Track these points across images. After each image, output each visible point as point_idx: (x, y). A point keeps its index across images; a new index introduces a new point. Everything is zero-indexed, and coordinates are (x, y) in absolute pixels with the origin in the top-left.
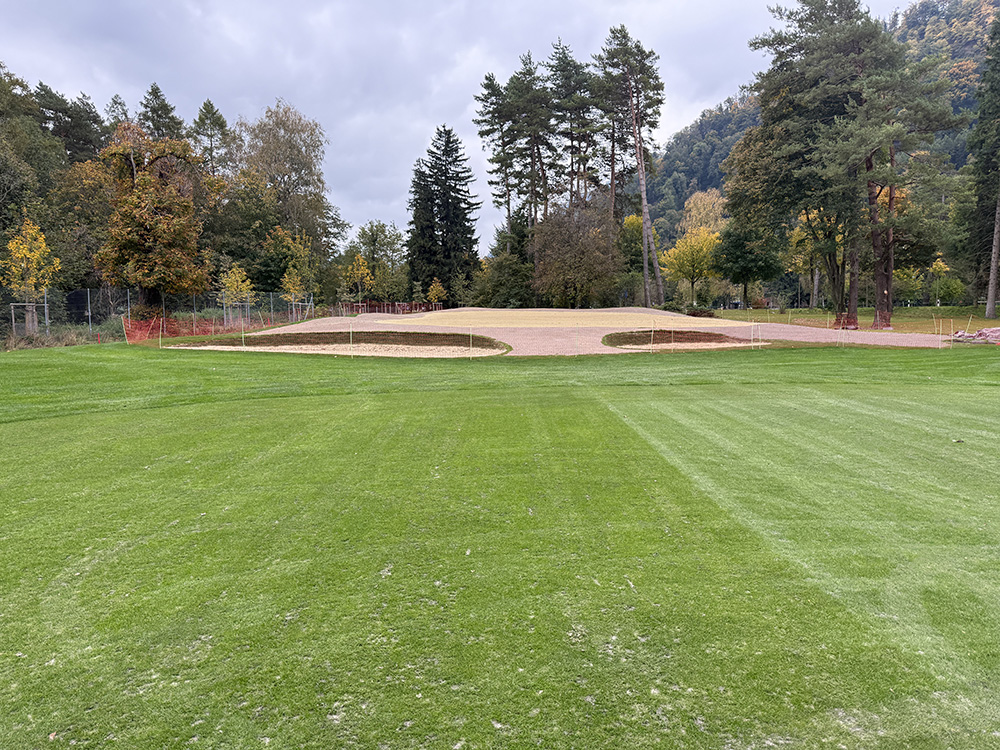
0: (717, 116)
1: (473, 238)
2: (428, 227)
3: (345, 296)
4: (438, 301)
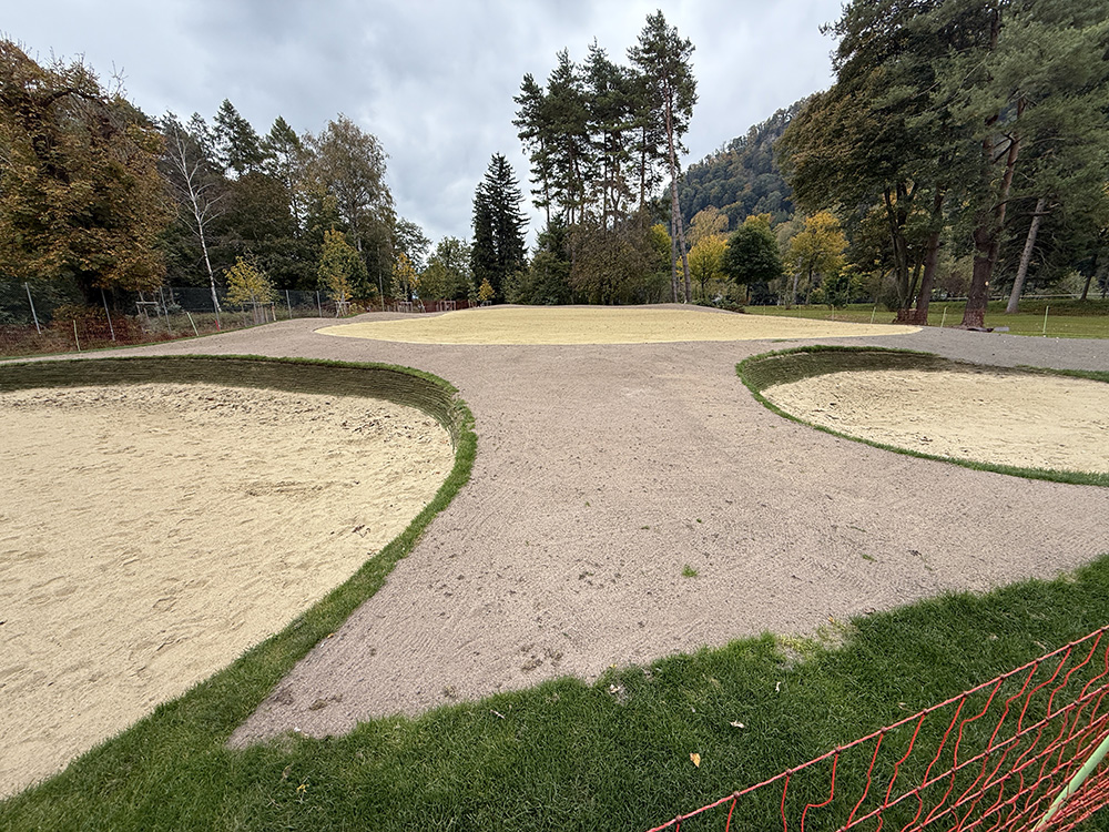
0: (699, 169)
1: (524, 248)
2: (486, 239)
3: (398, 296)
4: (488, 300)
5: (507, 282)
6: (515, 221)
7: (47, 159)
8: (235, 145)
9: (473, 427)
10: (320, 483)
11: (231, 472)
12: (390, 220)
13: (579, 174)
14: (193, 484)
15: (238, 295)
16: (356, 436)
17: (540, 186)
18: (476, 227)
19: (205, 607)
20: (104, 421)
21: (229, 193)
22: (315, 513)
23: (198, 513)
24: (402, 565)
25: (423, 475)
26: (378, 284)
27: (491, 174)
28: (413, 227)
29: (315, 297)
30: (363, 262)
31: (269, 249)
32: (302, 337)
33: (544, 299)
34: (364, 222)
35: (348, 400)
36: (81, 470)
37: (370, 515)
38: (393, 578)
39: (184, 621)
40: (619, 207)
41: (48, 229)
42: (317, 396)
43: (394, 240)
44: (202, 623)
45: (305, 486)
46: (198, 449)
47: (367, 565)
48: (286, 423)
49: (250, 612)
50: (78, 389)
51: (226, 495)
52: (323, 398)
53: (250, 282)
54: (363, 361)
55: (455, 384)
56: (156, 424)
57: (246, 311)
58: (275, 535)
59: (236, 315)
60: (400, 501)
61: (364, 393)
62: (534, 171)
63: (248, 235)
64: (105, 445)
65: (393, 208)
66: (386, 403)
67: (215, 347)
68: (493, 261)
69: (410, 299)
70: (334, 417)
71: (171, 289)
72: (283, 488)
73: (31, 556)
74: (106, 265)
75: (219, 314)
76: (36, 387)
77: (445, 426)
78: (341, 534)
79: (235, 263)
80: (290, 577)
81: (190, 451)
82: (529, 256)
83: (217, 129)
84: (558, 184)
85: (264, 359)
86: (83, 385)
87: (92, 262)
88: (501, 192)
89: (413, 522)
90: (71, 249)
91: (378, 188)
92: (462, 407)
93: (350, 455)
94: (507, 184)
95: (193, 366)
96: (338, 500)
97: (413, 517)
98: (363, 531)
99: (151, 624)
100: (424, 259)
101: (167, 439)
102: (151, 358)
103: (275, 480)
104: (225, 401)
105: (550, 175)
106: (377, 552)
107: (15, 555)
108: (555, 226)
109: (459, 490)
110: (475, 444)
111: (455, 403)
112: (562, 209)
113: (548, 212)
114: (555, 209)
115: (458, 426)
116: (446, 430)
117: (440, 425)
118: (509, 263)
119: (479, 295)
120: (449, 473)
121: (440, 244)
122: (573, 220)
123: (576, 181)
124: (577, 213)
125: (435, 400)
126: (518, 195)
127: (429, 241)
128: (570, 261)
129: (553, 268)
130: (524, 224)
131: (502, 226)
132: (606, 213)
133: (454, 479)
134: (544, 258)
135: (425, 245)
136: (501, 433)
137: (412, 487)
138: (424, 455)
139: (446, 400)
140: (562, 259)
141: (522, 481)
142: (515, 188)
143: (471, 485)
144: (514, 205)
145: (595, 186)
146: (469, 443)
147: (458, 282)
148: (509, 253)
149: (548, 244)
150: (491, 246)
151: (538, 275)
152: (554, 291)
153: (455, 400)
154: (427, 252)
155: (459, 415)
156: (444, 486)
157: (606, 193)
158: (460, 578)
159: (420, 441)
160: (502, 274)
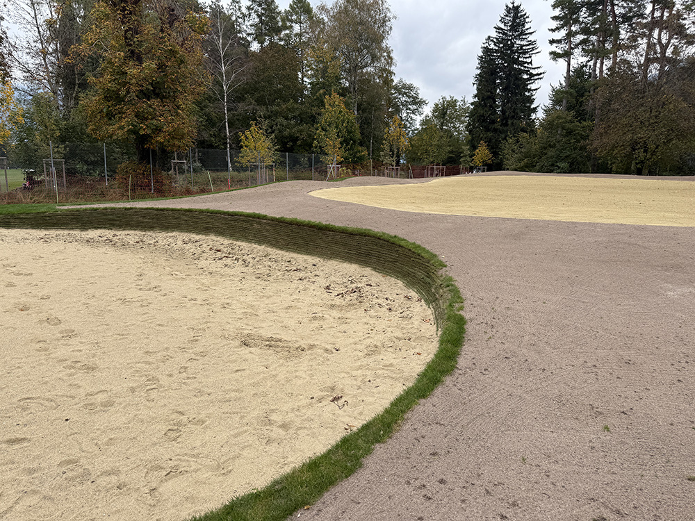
1: (532, 107)
2: (489, 97)
3: (387, 160)
4: (483, 166)
5: (508, 146)
6: (525, 76)
7: (131, 45)
8: (261, 21)
9: (461, 308)
10: (303, 343)
11: (230, 321)
12: (387, 82)
13: (615, 16)
14: (201, 327)
15: (246, 156)
16: (338, 301)
17: (562, 34)
18: (479, 85)
19: (203, 446)
20: (140, 261)
21: (251, 64)
22: (297, 374)
23: (203, 354)
24: (379, 449)
25: (403, 353)
26: (368, 148)
27: (502, 26)
28: (410, 88)
29: (310, 160)
30: (357, 125)
31: (276, 114)
32: (298, 199)
33: (553, 165)
34: (363, 84)
35: (333, 265)
36: (124, 301)
37: (348, 386)
38: (369, 462)
39: (186, 454)
40: (669, 53)
41: (124, 101)
42: (306, 257)
43: (390, 102)
44: (199, 460)
45: (290, 344)
46: (206, 295)
47: (345, 441)
48: (276, 280)
49: (237, 461)
50: (126, 232)
51: (225, 342)
52: (311, 259)
53: (258, 145)
54: (351, 225)
55: (443, 258)
56: (176, 268)
57: (251, 171)
58: (261, 389)
59: (243, 175)
60: (378, 377)
61: (348, 258)
62: (555, 18)
63: (260, 101)
64: (140, 282)
65: (393, 68)
66: (368, 271)
67: (226, 203)
68: (493, 122)
69: (398, 163)
70: (319, 279)
71: (197, 150)
72: (272, 343)
73: (88, 368)
74: (156, 129)
75: (231, 173)
76: (101, 228)
77: (428, 302)
78: (320, 401)
79: (249, 126)
80: (273, 435)
81: (200, 296)
82: (540, 115)
83: (249, 8)
84: (585, 31)
85: (265, 217)
86: (130, 229)
87: (147, 127)
88: (513, 44)
89: (392, 404)
90: (136, 116)
91: (381, 49)
92: (449, 284)
93: (332, 320)
94: (519, 35)
95: (208, 220)
96: (319, 364)
97: (392, 398)
98: (341, 402)
99: (162, 450)
100: (418, 120)
101: (184, 282)
102: (179, 210)
103: (266, 333)
104: (229, 253)
105: (576, 21)
106: (355, 429)
107: (78, 365)
108: (577, 80)
109: (444, 379)
110: (463, 329)
111: (441, 279)
112: (587, 59)
113: (569, 64)
114: (578, 59)
115: (443, 305)
116: (429, 307)
117: (423, 300)
118: (512, 123)
119: (473, 160)
120: (432, 356)
121: (437, 105)
122: (601, 71)
123: (610, 25)
124: (608, 63)
125: (419, 273)
126: (531, 46)
127: (425, 102)
128: (591, 121)
129: (567, 130)
130: (536, 79)
131: (509, 83)
132: (649, 61)
133: (439, 365)
134: (557, 117)
135: (420, 106)
136: (494, 318)
137: (391, 365)
138: (405, 331)
139: (431, 274)
140: (581, 119)
141: (520, 382)
142: (529, 39)
143: (457, 375)
144: (526, 58)
145: (636, 29)
146: (455, 326)
147: (450, 146)
148: (514, 112)
149: (564, 102)
150: (494, 105)
151: (548, 137)
152: (566, 157)
153: (442, 276)
154: (421, 114)
155: (445, 293)
156: (426, 370)
157: (650, 36)
158: (442, 481)
159: (400, 315)
160: (503, 136)
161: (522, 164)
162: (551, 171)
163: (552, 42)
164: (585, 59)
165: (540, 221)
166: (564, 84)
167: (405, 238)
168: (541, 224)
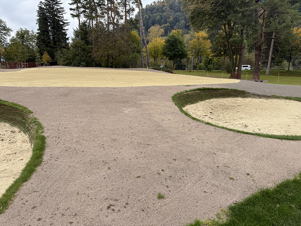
0: (151, 7)
1: (66, 37)
2: (45, 31)
4: (48, 63)
5: (58, 54)
6: (61, 23)
9: (43, 132)
13: (94, 3)
17: (74, 6)
18: (39, 24)
25: (13, 161)
33: (79, 63)
40: (115, 21)
55: (30, 109)
68: (49, 43)
77: (25, 132)
82: (70, 41)
84: (84, 7)
88: (53, 7)
92: (35, 121)
94: (56, 4)
100: (8, 39)
105: (80, 2)
108: (83, 26)
109: (36, 169)
110: (44, 142)
111: (31, 119)
112: (87, 19)
113: (79, 20)
114: (83, 19)
115: (33, 132)
116: (26, 134)
117: (22, 132)
118: (59, 44)
119: (42, 60)
120: (29, 159)
121: (18, 32)
122: (92, 25)
123: (93, 6)
124: (95, 22)
125: (18, 118)
126: (62, 10)
127: (11, 30)
128: (92, 45)
129: (83, 48)
130: (66, 25)
131: (54, 25)
132: (109, 23)
133: (33, 162)
134: (78, 43)
135: (8, 31)
136: (59, 134)
137: (6, 170)
138: (12, 150)
139: (25, 117)
140: (88, 44)
141: (73, 160)
142: (60, 6)
143: (43, 165)
144: (61, 15)
145: (103, 10)
146: (40, 141)
147: (29, 53)
148: (59, 39)
149: (80, 36)
150: (48, 35)
151: (75, 51)
152: (84, 60)
153: (31, 118)
154: (9, 36)
155: (33, 126)
156: (26, 167)
157: (108, 14)
158: (39, 220)
159: (9, 142)
160: (55, 50)
161: (66, 63)
162: (79, 66)
163: (71, 9)
164: (86, 19)
165: (75, 88)
166: (79, 29)
167: (7, 100)
168: (76, 89)
